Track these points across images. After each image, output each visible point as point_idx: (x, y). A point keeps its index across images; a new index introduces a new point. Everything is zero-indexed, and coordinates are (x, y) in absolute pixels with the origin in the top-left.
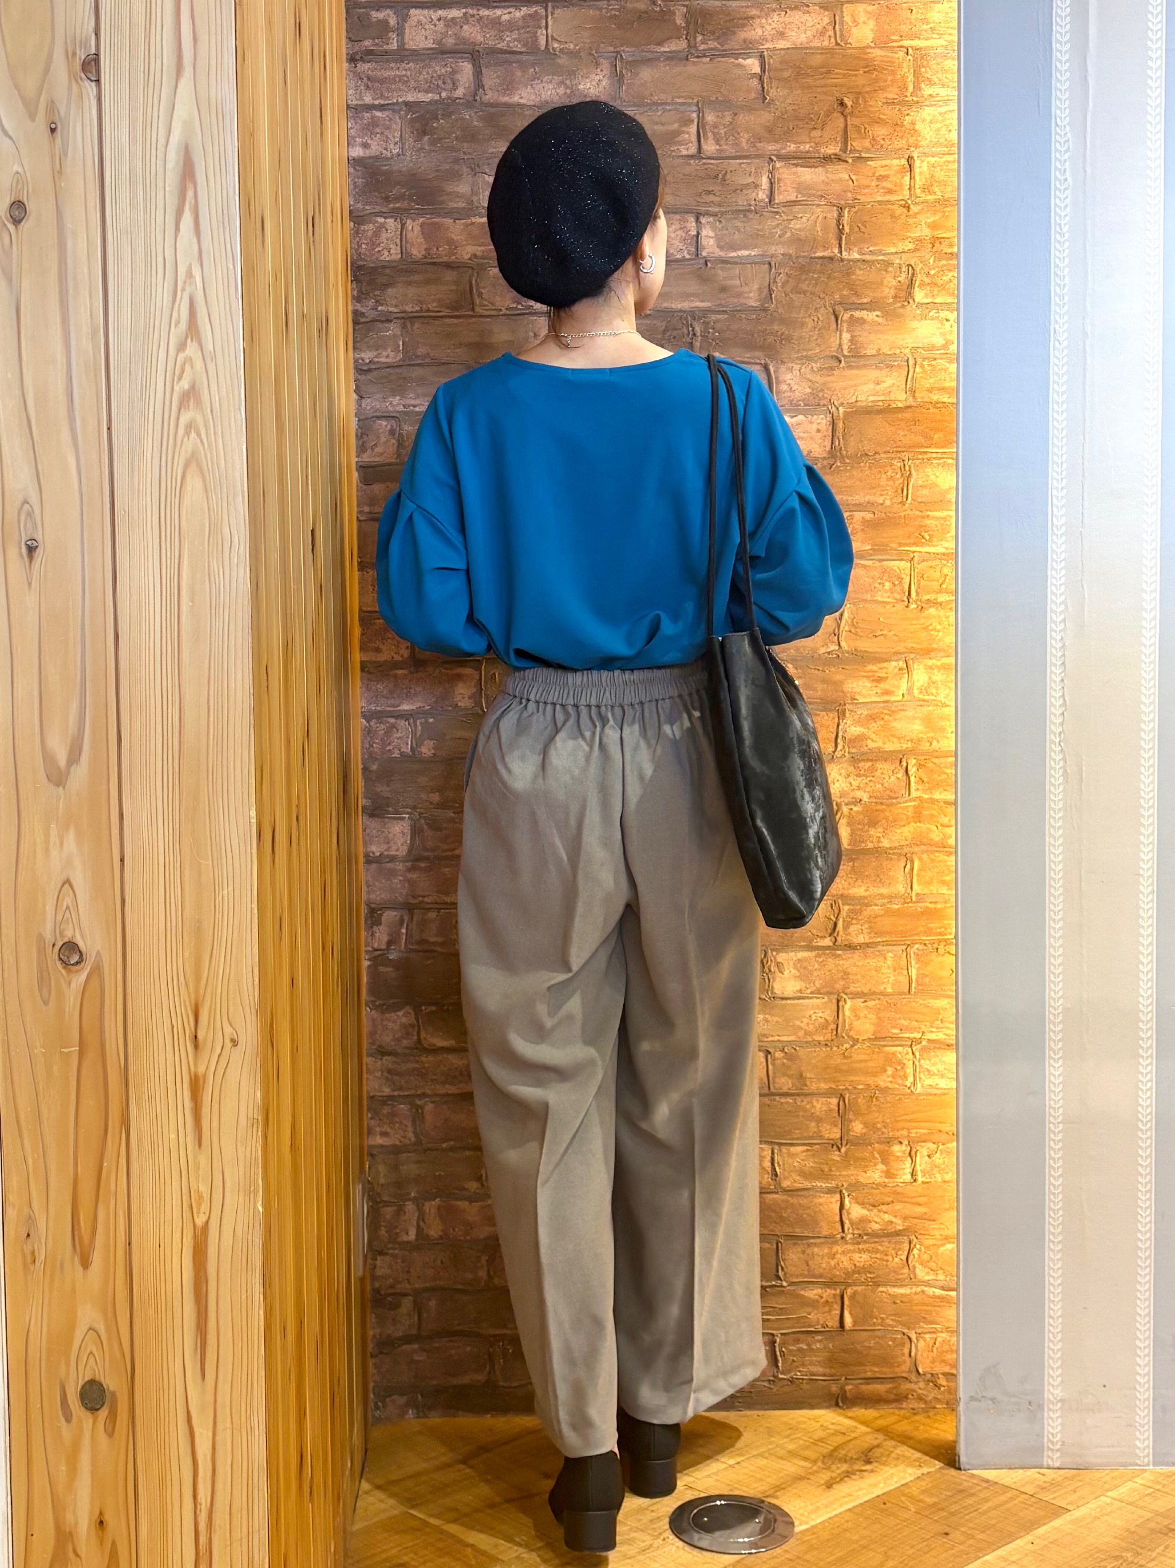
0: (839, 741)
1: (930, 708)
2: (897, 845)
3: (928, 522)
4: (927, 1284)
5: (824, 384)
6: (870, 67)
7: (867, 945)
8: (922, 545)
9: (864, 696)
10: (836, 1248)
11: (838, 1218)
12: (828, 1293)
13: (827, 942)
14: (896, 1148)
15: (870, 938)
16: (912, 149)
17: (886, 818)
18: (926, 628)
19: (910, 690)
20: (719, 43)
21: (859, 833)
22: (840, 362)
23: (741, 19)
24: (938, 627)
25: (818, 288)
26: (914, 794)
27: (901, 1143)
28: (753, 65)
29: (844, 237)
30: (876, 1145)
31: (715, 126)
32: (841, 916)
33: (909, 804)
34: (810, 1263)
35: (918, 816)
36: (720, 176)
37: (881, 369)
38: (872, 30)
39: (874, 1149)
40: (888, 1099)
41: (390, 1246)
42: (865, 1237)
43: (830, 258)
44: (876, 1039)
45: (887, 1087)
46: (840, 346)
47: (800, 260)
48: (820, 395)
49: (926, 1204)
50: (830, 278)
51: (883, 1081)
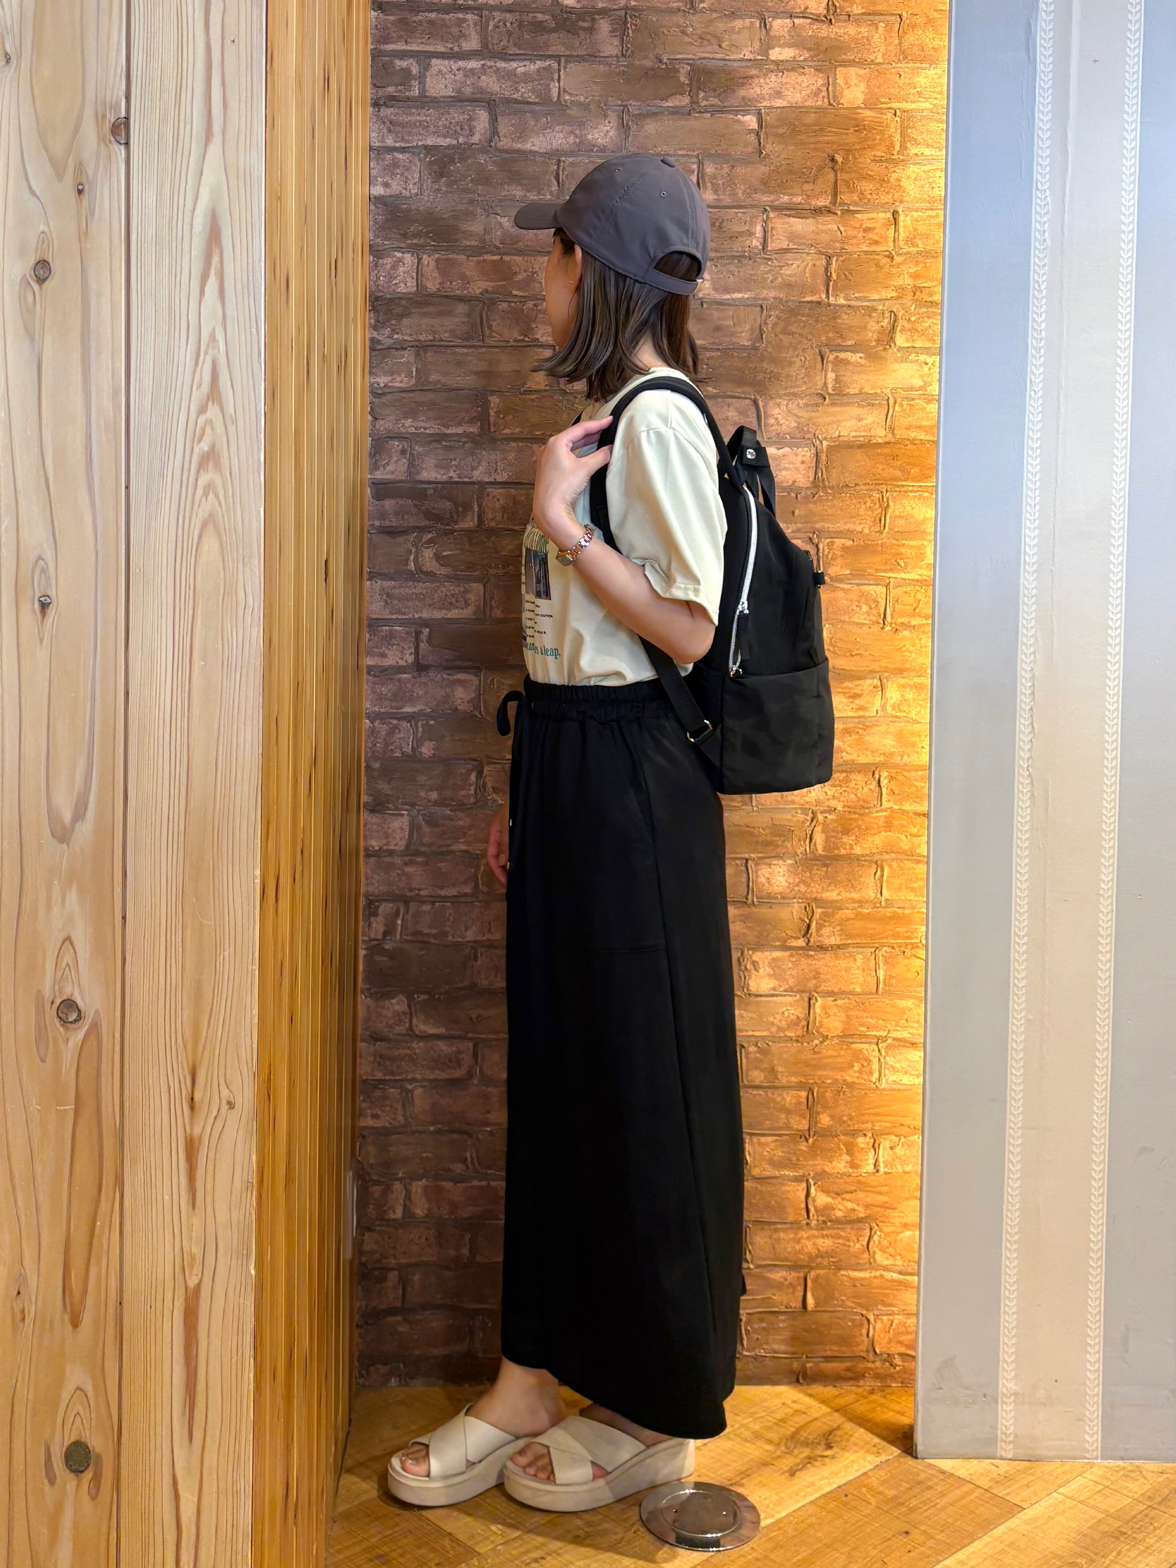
1: (902, 724)
2: (867, 852)
3: (903, 550)
4: (886, 1268)
5: (810, 419)
6: (860, 127)
7: (838, 947)
8: (898, 571)
9: (843, 711)
10: (803, 1234)
11: (803, 1205)
12: (792, 1276)
13: (801, 942)
14: (861, 1140)
15: (841, 940)
16: (897, 204)
17: (859, 827)
18: (900, 649)
19: (884, 707)
20: (720, 100)
21: (832, 840)
22: (825, 399)
23: (741, 78)
24: (911, 649)
25: (806, 329)
26: (885, 804)
27: (865, 1135)
28: (751, 121)
29: (831, 283)
30: (842, 1137)
31: (714, 177)
32: (814, 918)
33: (880, 814)
34: (776, 1246)
35: (888, 826)
37: (862, 407)
38: (863, 93)
39: (840, 1140)
40: (855, 1094)
41: (378, 1223)
42: (829, 1224)
43: (819, 303)
44: (845, 1036)
45: (853, 1082)
46: (825, 384)
47: (790, 304)
48: (805, 429)
49: (887, 1193)
50: (816, 321)
51: (850, 1076)
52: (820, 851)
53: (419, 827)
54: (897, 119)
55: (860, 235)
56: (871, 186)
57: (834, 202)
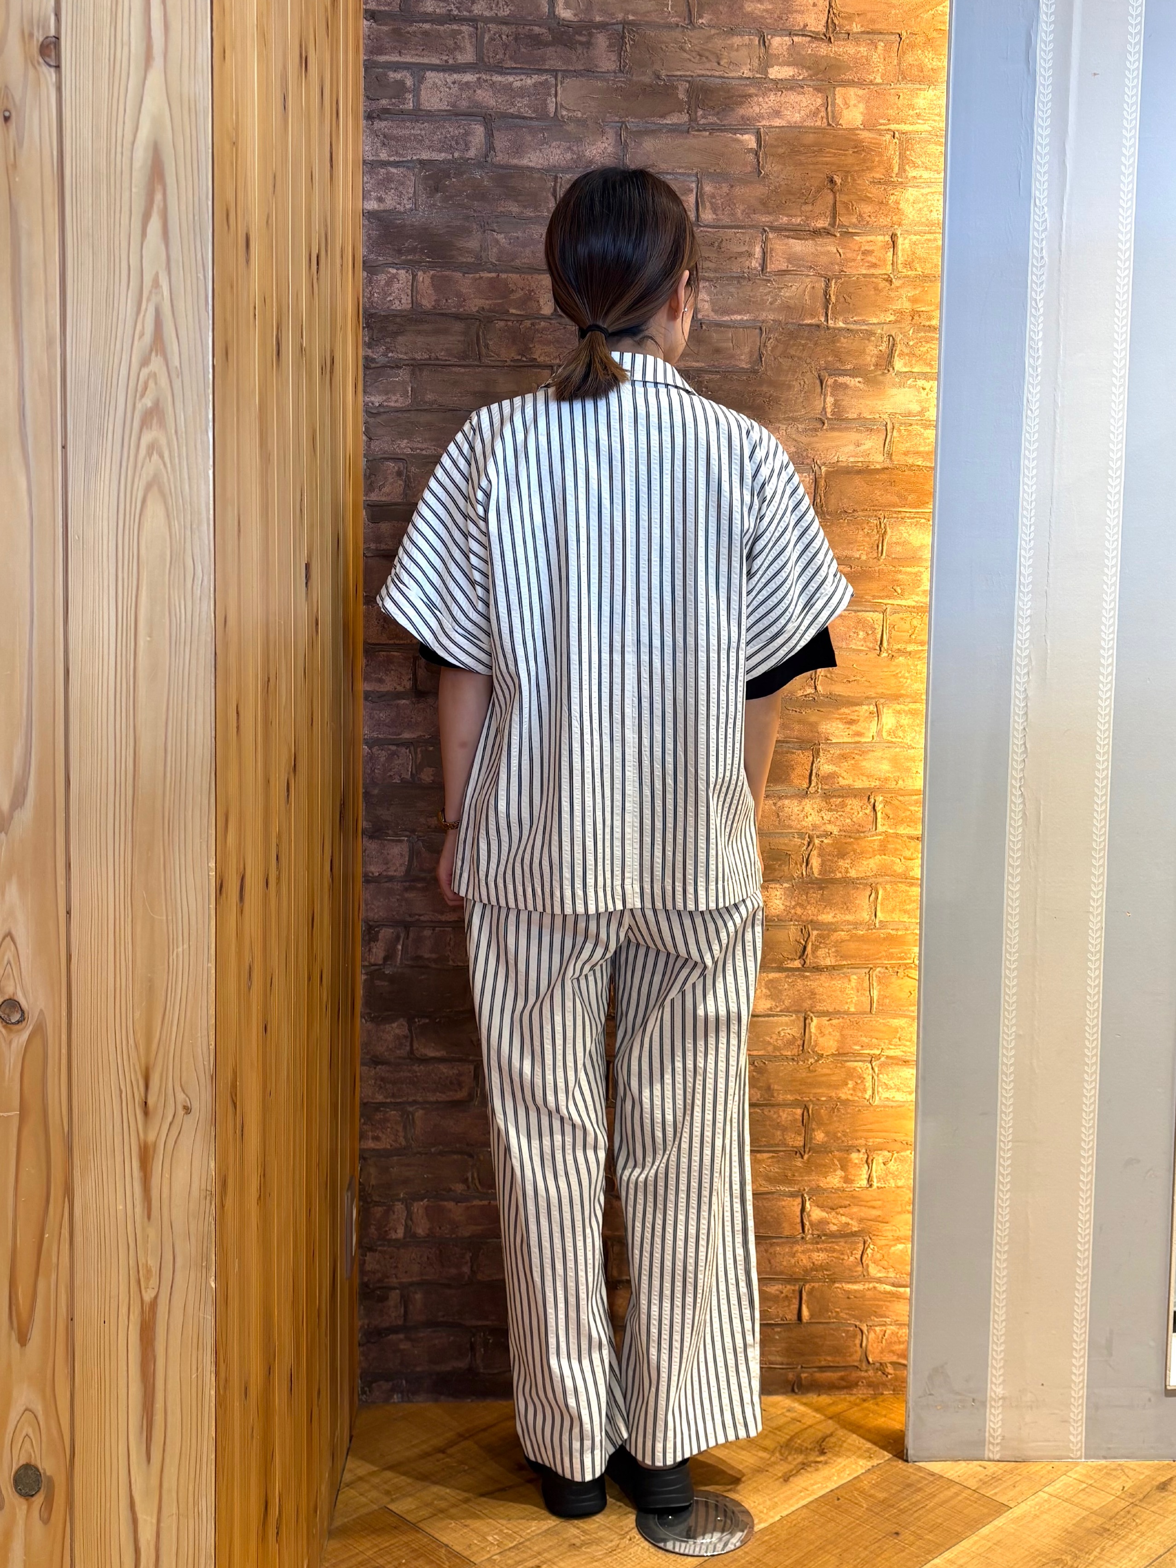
0: (813, 778)
1: (897, 750)
2: (863, 875)
3: (900, 577)
4: (879, 1280)
5: (809, 444)
6: (859, 148)
7: (834, 968)
8: (894, 598)
9: (837, 737)
10: (798, 1248)
11: (799, 1220)
12: (789, 1291)
13: (797, 964)
14: (854, 1156)
15: (836, 961)
16: (896, 227)
17: (854, 851)
18: (896, 676)
19: (879, 732)
20: (718, 119)
21: (828, 863)
22: (824, 423)
23: (740, 96)
24: (907, 675)
25: (805, 353)
26: (880, 828)
27: (858, 1151)
28: (750, 140)
29: (830, 306)
30: (836, 1153)
31: (713, 196)
32: (810, 940)
33: (875, 838)
34: (772, 1263)
35: (883, 849)
36: (716, 244)
37: (860, 432)
38: (862, 113)
39: (834, 1156)
40: (849, 1111)
41: (379, 1243)
42: (824, 1238)
43: (817, 326)
44: (839, 1054)
45: (848, 1100)
46: (824, 408)
47: (789, 326)
48: (802, 452)
49: (880, 1207)
50: (815, 345)
51: (844, 1094)
52: (816, 874)
53: (420, 852)
54: (896, 140)
55: (859, 258)
56: (869, 209)
57: (833, 224)
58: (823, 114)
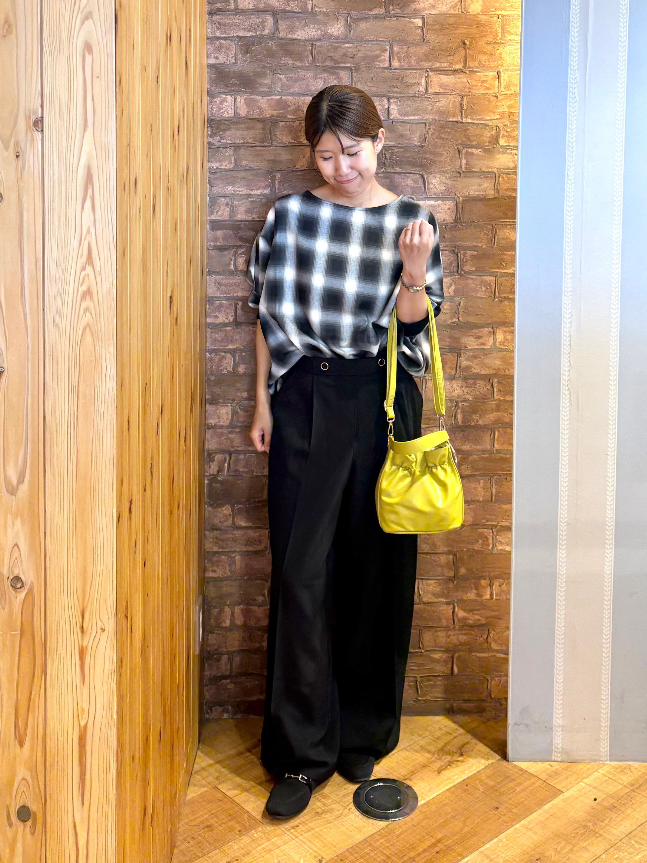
0: (458, 368)
1: (505, 353)
2: (486, 423)
3: (505, 257)
4: (498, 651)
5: (452, 185)
6: (479, 25)
7: (471, 477)
8: (502, 269)
9: (470, 345)
10: (450, 633)
11: (451, 617)
12: (446, 656)
14: (483, 582)
15: (472, 473)
16: (500, 67)
17: (482, 410)
18: (503, 311)
19: (494, 343)
20: (401, 10)
21: (467, 417)
22: (461, 174)
24: (509, 311)
25: (450, 136)
26: (496, 397)
27: (485, 579)
28: (418, 22)
29: (464, 110)
30: (473, 580)
31: (398, 53)
33: (493, 402)
34: (437, 640)
35: (498, 409)
36: (400, 79)
37: (481, 178)
38: (481, 5)
39: (471, 582)
40: (479, 556)
41: (216, 629)
42: (465, 627)
43: (456, 122)
44: (473, 525)
45: (479, 550)
46: (461, 166)
47: (441, 122)
48: (450, 190)
49: (497, 611)
50: (456, 131)
51: (477, 547)
52: (460, 423)
53: (237, 412)
54: (500, 20)
55: (479, 84)
56: (485, 58)
57: (465, 66)
58: (459, 6)
